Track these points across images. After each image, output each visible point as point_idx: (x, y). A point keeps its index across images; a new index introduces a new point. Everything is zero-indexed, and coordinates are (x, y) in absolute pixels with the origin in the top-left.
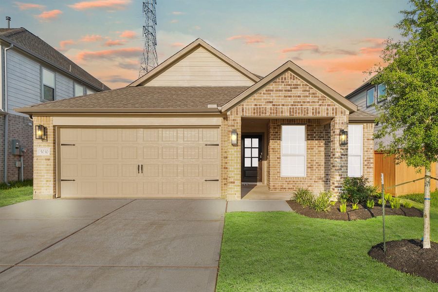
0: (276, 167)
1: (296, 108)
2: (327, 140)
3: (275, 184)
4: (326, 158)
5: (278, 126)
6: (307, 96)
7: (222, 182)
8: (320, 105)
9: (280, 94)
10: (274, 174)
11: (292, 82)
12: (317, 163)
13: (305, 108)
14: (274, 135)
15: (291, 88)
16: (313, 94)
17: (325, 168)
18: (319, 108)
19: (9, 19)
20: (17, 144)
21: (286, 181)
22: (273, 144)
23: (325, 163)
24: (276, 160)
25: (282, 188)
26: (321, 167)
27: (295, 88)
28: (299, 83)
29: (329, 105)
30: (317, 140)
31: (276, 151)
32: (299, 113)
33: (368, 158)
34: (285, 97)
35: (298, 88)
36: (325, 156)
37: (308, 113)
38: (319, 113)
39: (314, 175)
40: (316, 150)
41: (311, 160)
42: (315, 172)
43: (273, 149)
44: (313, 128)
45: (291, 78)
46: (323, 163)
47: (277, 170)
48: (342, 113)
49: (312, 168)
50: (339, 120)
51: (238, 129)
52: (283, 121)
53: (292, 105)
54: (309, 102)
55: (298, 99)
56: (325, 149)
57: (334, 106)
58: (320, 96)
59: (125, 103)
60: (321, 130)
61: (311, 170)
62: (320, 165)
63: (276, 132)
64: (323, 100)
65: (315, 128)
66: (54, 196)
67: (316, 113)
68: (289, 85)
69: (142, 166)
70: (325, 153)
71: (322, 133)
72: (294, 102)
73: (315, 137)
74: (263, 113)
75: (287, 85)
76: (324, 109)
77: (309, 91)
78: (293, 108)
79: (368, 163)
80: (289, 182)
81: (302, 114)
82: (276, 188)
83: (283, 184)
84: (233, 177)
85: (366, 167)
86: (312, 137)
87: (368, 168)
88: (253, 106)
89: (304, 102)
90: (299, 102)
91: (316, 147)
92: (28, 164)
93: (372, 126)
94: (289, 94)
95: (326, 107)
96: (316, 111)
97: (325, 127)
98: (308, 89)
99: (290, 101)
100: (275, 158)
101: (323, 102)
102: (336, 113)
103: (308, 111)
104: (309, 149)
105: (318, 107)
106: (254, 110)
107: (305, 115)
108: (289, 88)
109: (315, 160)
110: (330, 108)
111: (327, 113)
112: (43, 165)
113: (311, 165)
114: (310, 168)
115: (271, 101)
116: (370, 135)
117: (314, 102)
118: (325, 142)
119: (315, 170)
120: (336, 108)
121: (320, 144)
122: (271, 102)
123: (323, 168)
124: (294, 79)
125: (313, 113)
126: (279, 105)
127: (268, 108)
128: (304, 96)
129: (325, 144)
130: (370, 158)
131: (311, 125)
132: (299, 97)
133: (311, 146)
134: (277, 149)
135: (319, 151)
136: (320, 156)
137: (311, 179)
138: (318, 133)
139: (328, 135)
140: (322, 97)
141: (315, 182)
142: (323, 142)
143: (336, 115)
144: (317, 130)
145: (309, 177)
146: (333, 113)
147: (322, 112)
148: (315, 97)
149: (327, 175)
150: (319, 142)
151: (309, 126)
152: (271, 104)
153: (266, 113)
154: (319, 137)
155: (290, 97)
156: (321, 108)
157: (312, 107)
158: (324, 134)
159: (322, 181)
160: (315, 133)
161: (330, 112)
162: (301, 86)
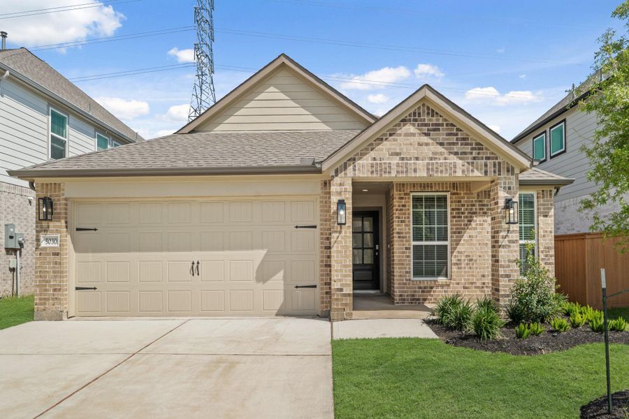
0: (403, 264)
1: (437, 163)
3: (403, 292)
5: (406, 194)
6: (453, 144)
7: (322, 289)
8: (474, 158)
9: (412, 139)
10: (401, 276)
11: (430, 120)
13: (451, 163)
14: (400, 210)
15: (428, 130)
16: (464, 139)
18: (473, 163)
20: (12, 230)
21: (420, 288)
22: (399, 225)
24: (403, 253)
25: (413, 300)
26: (473, 264)
27: (435, 130)
28: (441, 122)
29: (488, 158)
31: (403, 237)
32: (441, 172)
33: (545, 248)
34: (420, 144)
35: (439, 130)
36: (480, 244)
37: (455, 172)
39: (462, 276)
40: (465, 234)
41: (459, 252)
43: (398, 233)
45: (428, 114)
46: (476, 256)
47: (405, 268)
48: (508, 171)
49: (461, 264)
50: (505, 183)
51: (347, 198)
52: (414, 186)
53: (431, 159)
56: (480, 232)
57: (497, 159)
58: (474, 142)
59: (173, 160)
60: (472, 201)
61: (459, 268)
62: (471, 260)
63: (404, 206)
64: (479, 149)
65: (464, 198)
66: (66, 316)
67: (469, 171)
68: (426, 125)
69: (198, 263)
70: (479, 240)
71: (473, 205)
72: (434, 154)
73: (462, 213)
74: (385, 172)
75: (422, 125)
76: (481, 165)
77: (457, 135)
78: (433, 164)
79: (546, 256)
80: (425, 288)
81: (446, 173)
82: (404, 299)
83: (415, 292)
84: (340, 280)
85: (543, 262)
86: (459, 213)
87: (546, 263)
88: (370, 162)
89: (450, 154)
90: (441, 154)
92: (27, 264)
93: (550, 194)
94: (425, 140)
95: (484, 160)
96: (469, 168)
97: (478, 195)
98: (455, 131)
99: (428, 151)
100: (402, 248)
101: (479, 153)
102: (499, 171)
103: (455, 166)
104: (455, 233)
105: (471, 161)
106: (372, 166)
107: (450, 174)
108: (425, 129)
110: (491, 163)
111: (486, 172)
112: (49, 263)
113: (459, 260)
114: (457, 264)
115: (398, 151)
116: (548, 208)
117: (465, 153)
119: (466, 267)
120: (499, 163)
121: (471, 225)
122: (397, 154)
123: (476, 265)
124: (433, 116)
125: (463, 171)
126: (411, 159)
127: (394, 164)
128: (450, 144)
129: (480, 224)
131: (457, 194)
132: (441, 144)
133: (457, 229)
134: (406, 233)
135: (470, 236)
136: (472, 244)
137: (458, 284)
138: (468, 206)
139: (483, 209)
140: (477, 144)
141: (464, 288)
142: (476, 221)
143: (500, 174)
144: (466, 201)
145: (454, 280)
146: (495, 172)
147: (477, 169)
148: (466, 144)
149: (483, 276)
150: (470, 221)
151: (454, 194)
152: (398, 157)
153: (390, 173)
154: (469, 213)
155: (427, 144)
156: (477, 163)
157: (461, 161)
158: (478, 207)
159: (476, 287)
160: (463, 205)
161: (490, 169)
162: (445, 127)
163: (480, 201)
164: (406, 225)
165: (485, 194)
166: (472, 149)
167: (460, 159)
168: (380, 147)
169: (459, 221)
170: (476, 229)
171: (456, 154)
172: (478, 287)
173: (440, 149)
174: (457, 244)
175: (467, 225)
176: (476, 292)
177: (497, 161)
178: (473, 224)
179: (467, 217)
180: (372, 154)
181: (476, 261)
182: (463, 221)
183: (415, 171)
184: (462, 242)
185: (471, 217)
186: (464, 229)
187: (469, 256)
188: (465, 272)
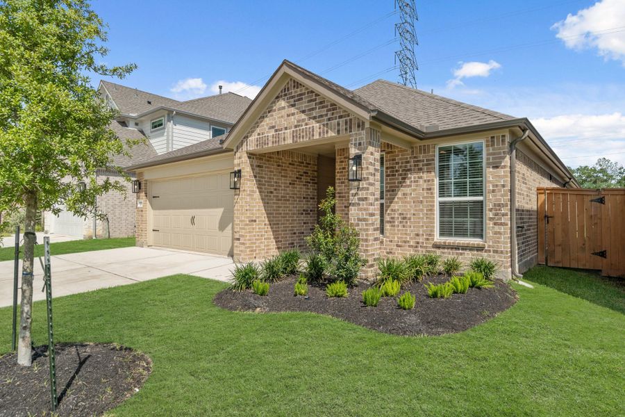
1: (300, 130)
6: (313, 109)
8: (329, 119)
9: (284, 112)
11: (296, 92)
12: (400, 214)
13: (310, 128)
15: (294, 101)
16: (321, 103)
24: (343, 210)
26: (407, 222)
27: (299, 100)
28: (303, 91)
29: (341, 117)
31: (343, 197)
32: (303, 138)
34: (288, 116)
35: (302, 99)
37: (313, 135)
38: (327, 132)
39: (395, 234)
43: (339, 193)
44: (394, 156)
45: (294, 86)
48: (359, 126)
49: (394, 222)
51: (243, 168)
53: (296, 127)
57: (349, 116)
61: (392, 226)
62: (404, 218)
64: (335, 109)
65: (398, 156)
68: (293, 97)
69: (194, 217)
71: (408, 162)
72: (298, 121)
73: (397, 171)
74: (265, 144)
75: (290, 98)
76: (335, 125)
77: (315, 100)
78: (296, 131)
81: (306, 138)
84: (238, 232)
86: (393, 171)
88: (256, 137)
89: (309, 119)
90: (303, 121)
94: (292, 110)
95: (337, 120)
96: (323, 130)
98: (314, 97)
99: (293, 120)
101: (333, 114)
102: (351, 128)
103: (313, 131)
105: (326, 123)
107: (309, 138)
108: (292, 101)
110: (343, 121)
111: (338, 131)
112: (140, 215)
113: (393, 218)
114: (390, 222)
115: (273, 125)
117: (321, 116)
120: (351, 120)
122: (273, 127)
124: (297, 88)
125: (320, 134)
126: (281, 130)
127: (270, 136)
128: (310, 110)
131: (391, 152)
132: (303, 112)
133: (391, 187)
134: (345, 193)
135: (404, 194)
136: (406, 202)
137: (391, 241)
138: (402, 163)
139: (418, 165)
140: (332, 105)
141: (398, 246)
142: (411, 178)
143: (351, 131)
144: (401, 159)
145: (387, 237)
146: (346, 129)
147: (331, 129)
148: (323, 107)
149: (418, 235)
150: (404, 179)
151: (388, 153)
152: (273, 130)
153: (268, 144)
154: (403, 170)
155: (293, 114)
156: (331, 124)
157: (318, 125)
158: (412, 164)
159: (409, 246)
160: (397, 163)
161: (343, 127)
162: (306, 95)
163: (415, 157)
164: (345, 186)
165: (420, 150)
166: (328, 111)
167: (318, 122)
168: (262, 123)
169: (393, 179)
170: (410, 186)
171: (314, 118)
172: (412, 246)
173: (303, 116)
174: (391, 203)
175: (401, 183)
176: (410, 251)
177: (348, 118)
178: (408, 182)
179: (401, 175)
180: (258, 130)
181: (410, 219)
182: (398, 179)
183: (284, 140)
184: (396, 200)
185: (405, 174)
186: (398, 187)
187: (403, 214)
188: (398, 230)
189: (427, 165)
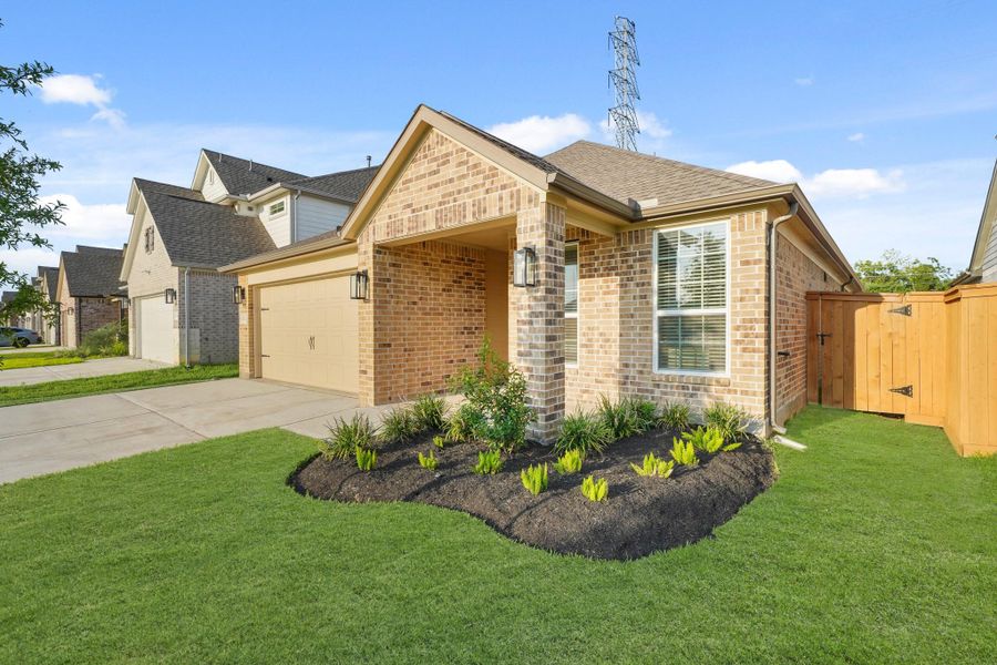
1: (446, 209)
2: (625, 273)
4: (622, 323)
6: (464, 177)
8: (487, 192)
9: (423, 183)
11: (440, 151)
12: (601, 334)
13: (460, 205)
15: (438, 165)
16: (475, 166)
17: (621, 347)
18: (485, 199)
19: (369, 158)
23: (621, 335)
26: (610, 347)
27: (444, 163)
28: (450, 150)
29: (504, 187)
30: (602, 276)
32: (451, 220)
33: (744, 321)
34: (430, 188)
35: (448, 161)
36: (621, 316)
37: (465, 217)
38: (485, 211)
39: (594, 364)
40: (599, 301)
41: (589, 328)
42: (598, 358)
45: (438, 142)
46: (615, 334)
48: (530, 201)
49: (592, 346)
50: (526, 222)
51: (370, 268)
53: (440, 204)
54: (467, 190)
55: (451, 188)
56: (621, 298)
57: (516, 185)
58: (487, 167)
60: (611, 251)
62: (608, 340)
64: (493, 175)
66: (252, 377)
67: (479, 212)
68: (436, 159)
70: (621, 310)
71: (612, 257)
72: (443, 196)
73: (596, 270)
74: (398, 231)
75: (432, 161)
76: (495, 200)
77: (467, 162)
78: (441, 211)
79: (746, 336)
81: (455, 220)
84: (364, 362)
85: (739, 347)
86: (590, 271)
87: (744, 350)
88: (387, 221)
89: (459, 192)
90: (450, 194)
91: (598, 294)
93: (757, 221)
94: (435, 179)
95: (498, 192)
96: (479, 208)
99: (437, 194)
101: (492, 183)
102: (518, 204)
103: (464, 210)
105: (481, 197)
106: (388, 227)
107: (460, 221)
108: (434, 166)
109: (598, 328)
110: (507, 193)
111: (501, 209)
112: (244, 335)
113: (589, 340)
114: (586, 346)
115: (409, 202)
116: (753, 248)
117: (476, 186)
118: (622, 280)
119: (598, 352)
120: (519, 191)
121: (608, 287)
122: (409, 206)
123: (615, 348)
124: (442, 144)
125: (474, 214)
126: (421, 210)
127: (406, 220)
128: (460, 178)
129: (622, 286)
130: (751, 321)
131: (588, 241)
137: (588, 375)
138: (604, 258)
139: (627, 261)
141: (597, 381)
143: (518, 209)
144: (602, 252)
147: (490, 207)
148: (479, 173)
151: (582, 243)
152: (410, 210)
155: (436, 185)
158: (619, 259)
160: (597, 258)
163: (623, 249)
166: (486, 178)
167: (471, 196)
177: (515, 189)
189: (640, 260)
